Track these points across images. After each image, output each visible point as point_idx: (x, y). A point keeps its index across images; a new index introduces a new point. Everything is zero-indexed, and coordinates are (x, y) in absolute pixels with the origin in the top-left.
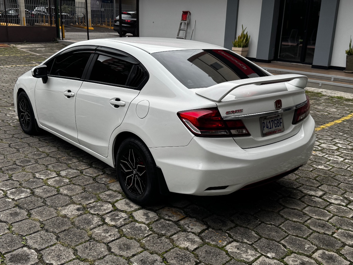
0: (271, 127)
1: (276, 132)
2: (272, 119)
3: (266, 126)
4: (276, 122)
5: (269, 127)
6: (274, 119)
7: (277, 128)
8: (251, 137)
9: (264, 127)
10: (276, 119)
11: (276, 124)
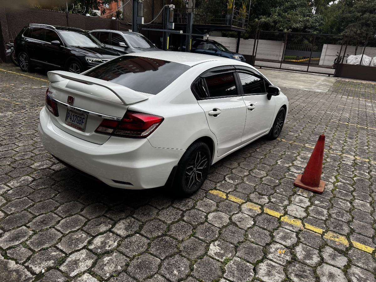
0: (74, 121)
1: (76, 127)
2: (76, 115)
3: (70, 117)
4: (79, 119)
5: (72, 120)
6: (78, 115)
7: (78, 124)
8: (56, 118)
9: (68, 117)
10: (80, 116)
11: (78, 120)
